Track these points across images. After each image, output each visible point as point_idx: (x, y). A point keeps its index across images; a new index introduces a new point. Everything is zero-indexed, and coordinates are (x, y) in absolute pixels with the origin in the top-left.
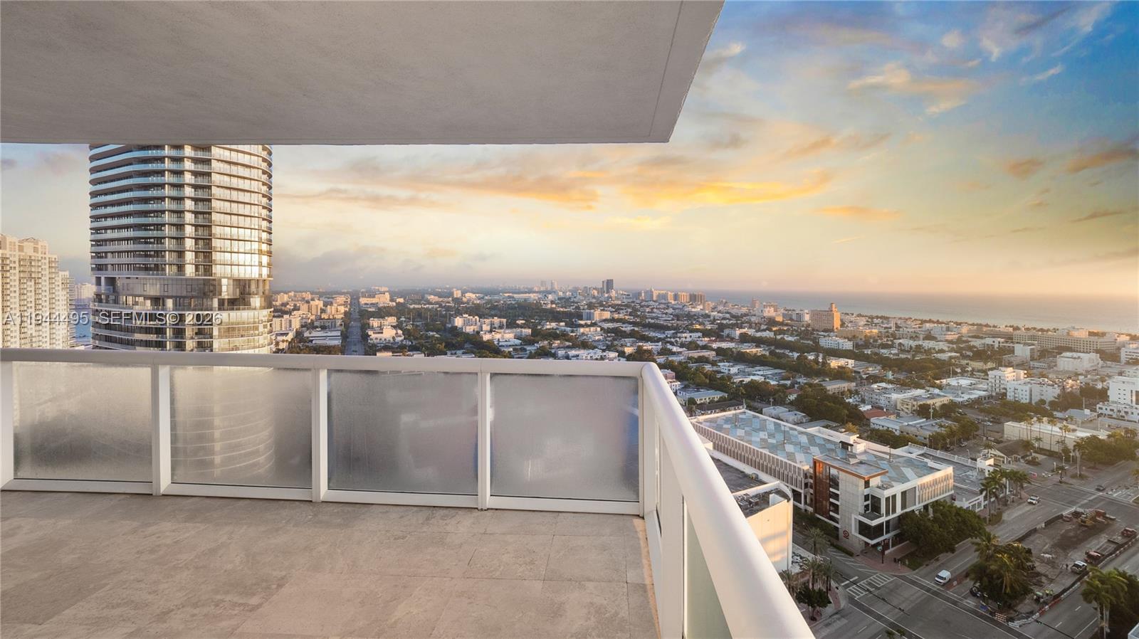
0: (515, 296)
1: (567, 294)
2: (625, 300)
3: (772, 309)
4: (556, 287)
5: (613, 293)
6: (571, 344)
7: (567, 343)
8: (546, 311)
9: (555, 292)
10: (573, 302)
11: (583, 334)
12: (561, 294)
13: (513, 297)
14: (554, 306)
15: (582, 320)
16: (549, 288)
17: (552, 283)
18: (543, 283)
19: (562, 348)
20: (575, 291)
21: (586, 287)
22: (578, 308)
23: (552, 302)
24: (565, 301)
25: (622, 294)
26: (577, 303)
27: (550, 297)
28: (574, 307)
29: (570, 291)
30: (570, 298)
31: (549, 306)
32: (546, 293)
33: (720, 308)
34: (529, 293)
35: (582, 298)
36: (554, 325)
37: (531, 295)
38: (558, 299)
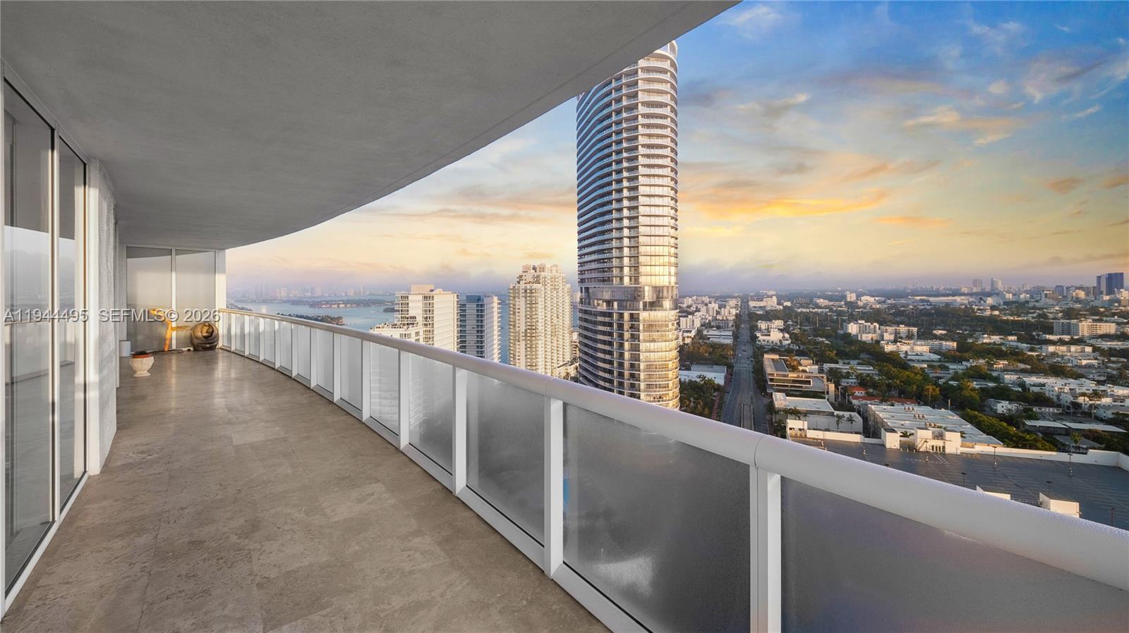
0: (932, 299)
1: (1022, 296)
4: (1000, 286)
5: (1123, 296)
6: (1029, 367)
7: (1022, 366)
8: (982, 319)
9: (998, 294)
10: (1034, 308)
11: (1054, 354)
12: (1009, 296)
13: (928, 301)
14: (996, 313)
15: (1051, 333)
16: (988, 289)
17: (992, 282)
18: (976, 282)
19: (1011, 371)
20: (1036, 292)
21: (1058, 286)
22: (1044, 316)
23: (993, 308)
24: (1019, 307)
26: (1039, 309)
27: (990, 301)
28: (1035, 315)
29: (1027, 292)
30: (1027, 302)
31: (988, 313)
32: (982, 295)
34: (953, 296)
35: (1050, 301)
36: (996, 338)
37: (956, 298)
38: (1005, 303)
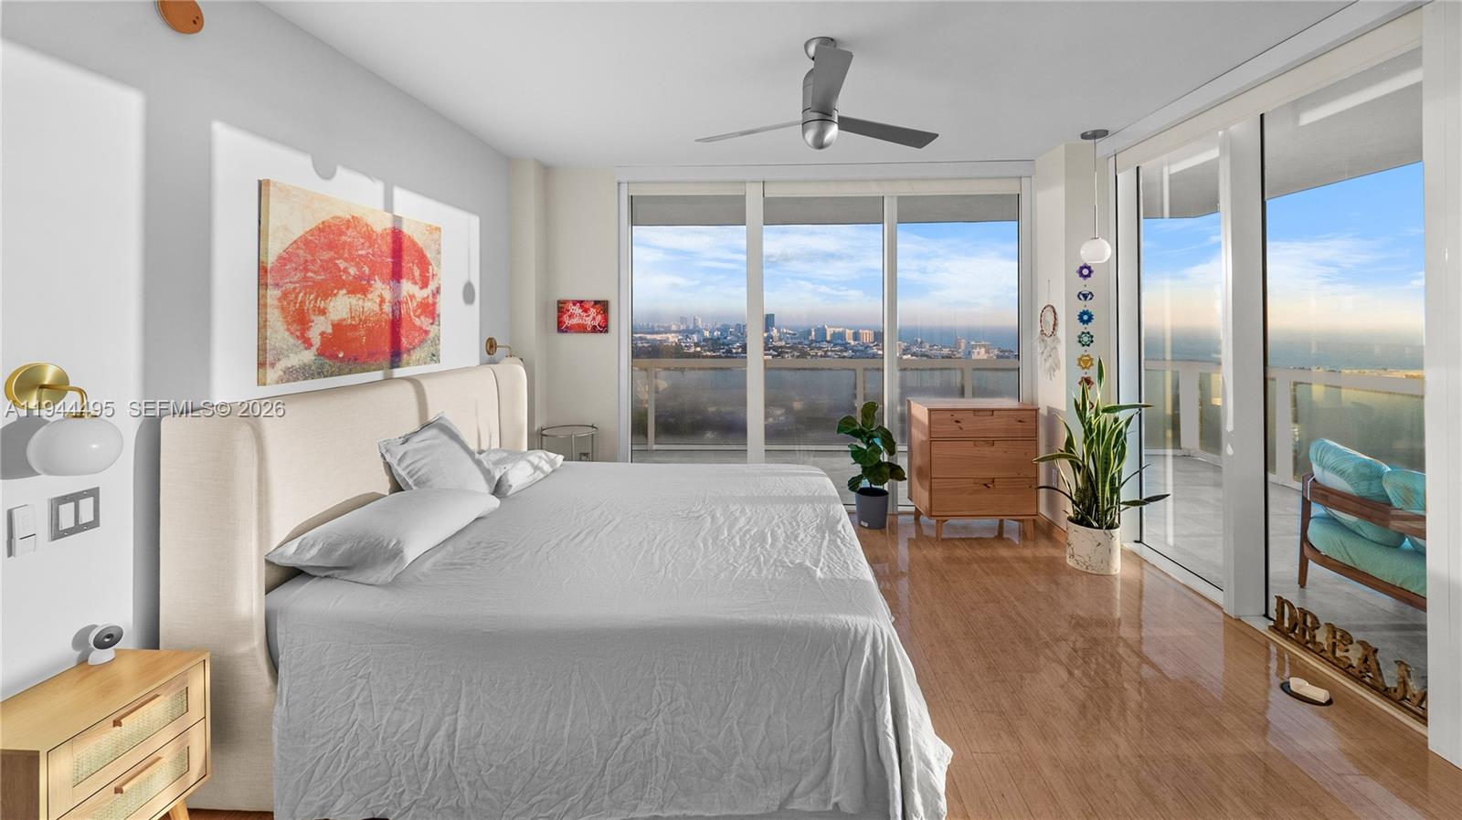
0: (649, 337)
1: (715, 334)
2: (789, 341)
3: (983, 350)
4: (700, 324)
5: (775, 332)
9: (698, 332)
10: (723, 344)
12: (707, 334)
13: (645, 339)
14: (699, 349)
16: (691, 327)
17: (695, 319)
18: (683, 320)
20: (724, 329)
21: (738, 325)
22: (730, 351)
23: (697, 345)
24: (713, 342)
25: (786, 333)
26: (728, 345)
27: (695, 337)
28: (725, 351)
29: (718, 330)
30: (719, 339)
31: (692, 350)
32: (687, 333)
33: (915, 349)
34: (666, 333)
35: (733, 338)
37: (668, 335)
38: (704, 340)
